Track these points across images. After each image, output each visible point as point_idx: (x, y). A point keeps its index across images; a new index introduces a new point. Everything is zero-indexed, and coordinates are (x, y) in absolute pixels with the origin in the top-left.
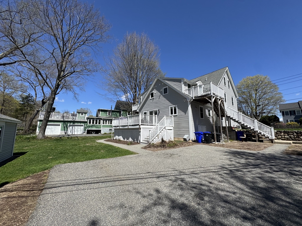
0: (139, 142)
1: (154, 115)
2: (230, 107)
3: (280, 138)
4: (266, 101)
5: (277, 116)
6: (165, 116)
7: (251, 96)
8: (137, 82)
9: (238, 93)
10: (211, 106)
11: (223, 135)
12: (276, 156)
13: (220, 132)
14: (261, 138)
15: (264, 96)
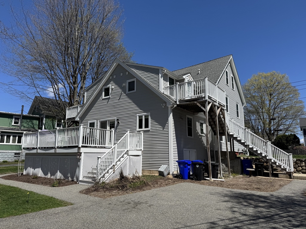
0: (75, 180)
1: (108, 128)
2: (233, 120)
3: (300, 171)
4: (284, 112)
5: (297, 135)
6: (128, 132)
7: (263, 102)
8: (78, 64)
9: (246, 97)
10: (204, 117)
11: (222, 166)
12: (295, 200)
13: (218, 161)
14: (276, 170)
15: (280, 104)
